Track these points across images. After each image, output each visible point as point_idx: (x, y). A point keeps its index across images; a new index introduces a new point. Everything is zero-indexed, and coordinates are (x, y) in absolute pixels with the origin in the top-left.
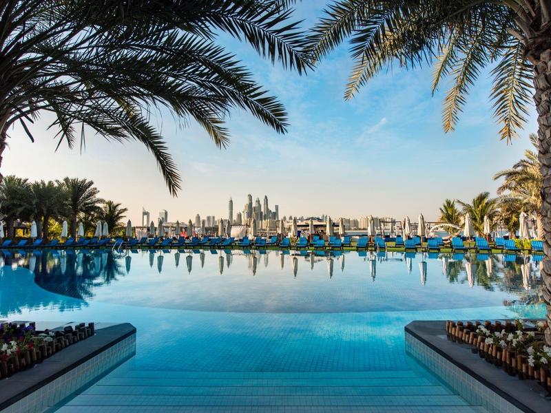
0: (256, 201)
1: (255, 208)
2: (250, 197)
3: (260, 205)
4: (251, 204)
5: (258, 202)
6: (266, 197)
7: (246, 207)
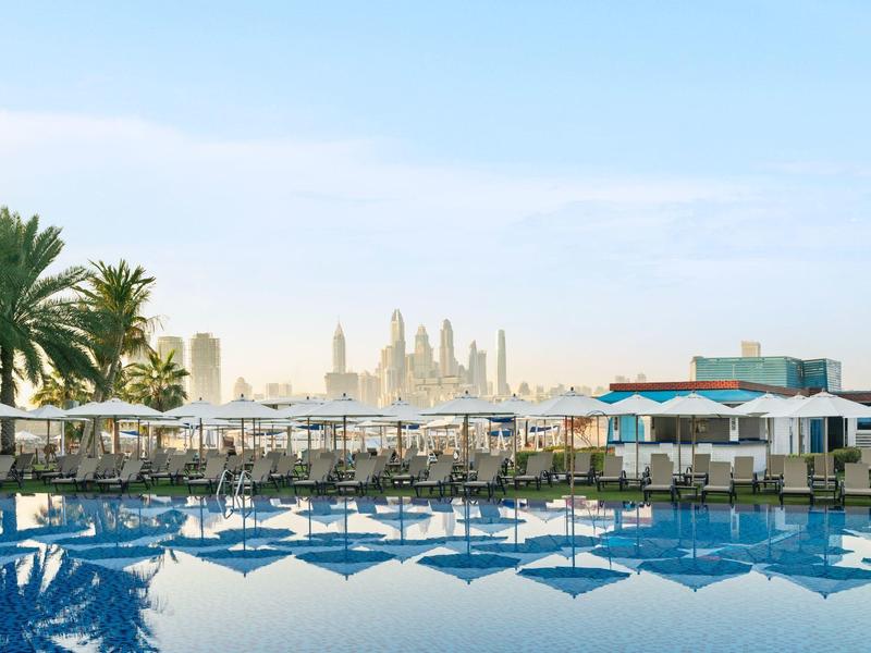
0: (417, 337)
1: (412, 356)
2: (397, 317)
3: (429, 351)
4: (400, 345)
5: (423, 337)
6: (447, 324)
7: (384, 353)
